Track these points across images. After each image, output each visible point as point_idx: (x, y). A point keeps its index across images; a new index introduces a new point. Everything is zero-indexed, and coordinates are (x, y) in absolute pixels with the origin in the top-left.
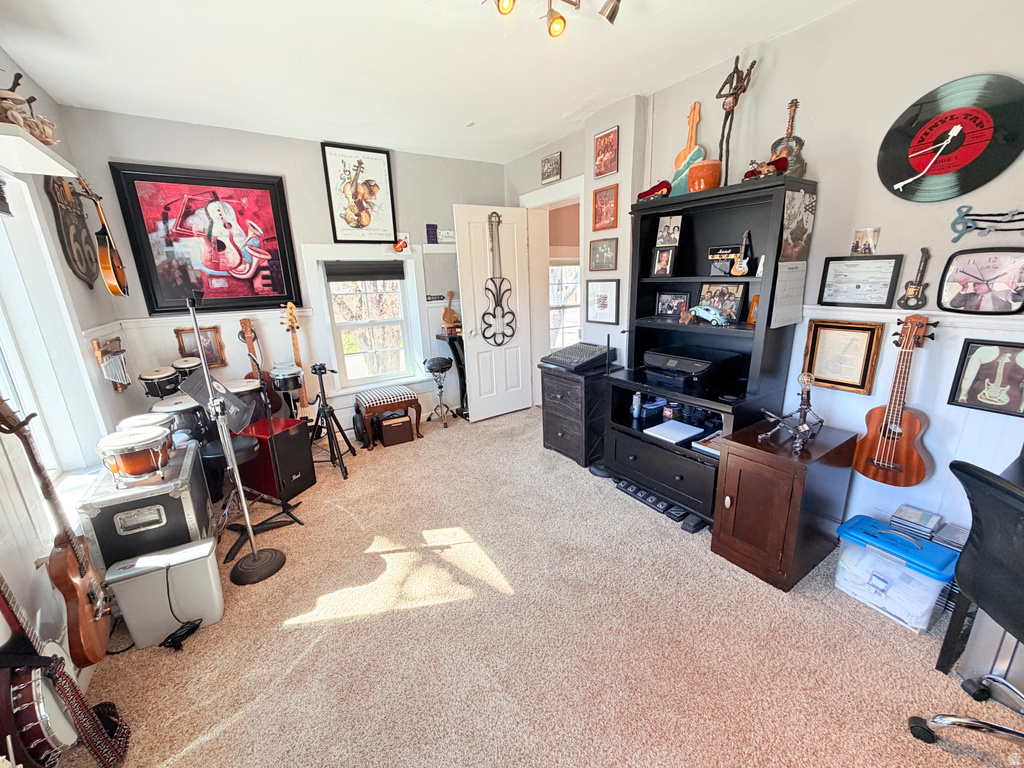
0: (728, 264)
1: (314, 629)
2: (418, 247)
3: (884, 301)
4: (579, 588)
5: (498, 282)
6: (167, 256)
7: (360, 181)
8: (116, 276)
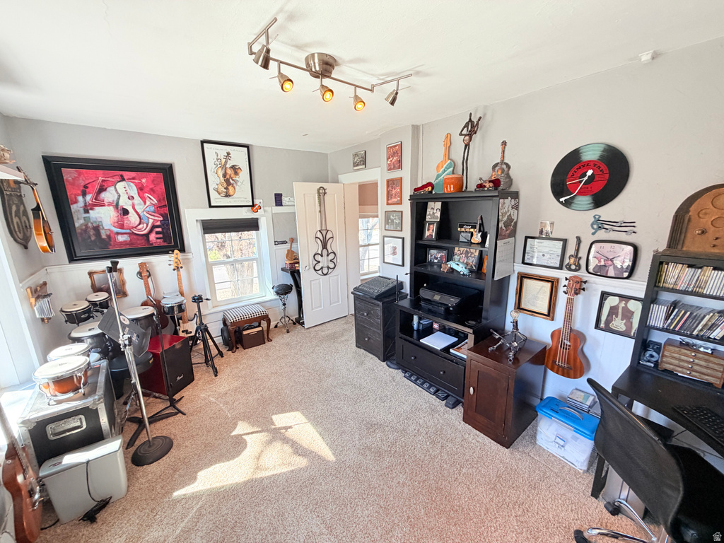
0: (470, 235)
1: (196, 497)
2: (269, 209)
3: (558, 265)
4: (379, 454)
5: (324, 232)
6: (85, 220)
7: (228, 166)
8: (47, 240)
